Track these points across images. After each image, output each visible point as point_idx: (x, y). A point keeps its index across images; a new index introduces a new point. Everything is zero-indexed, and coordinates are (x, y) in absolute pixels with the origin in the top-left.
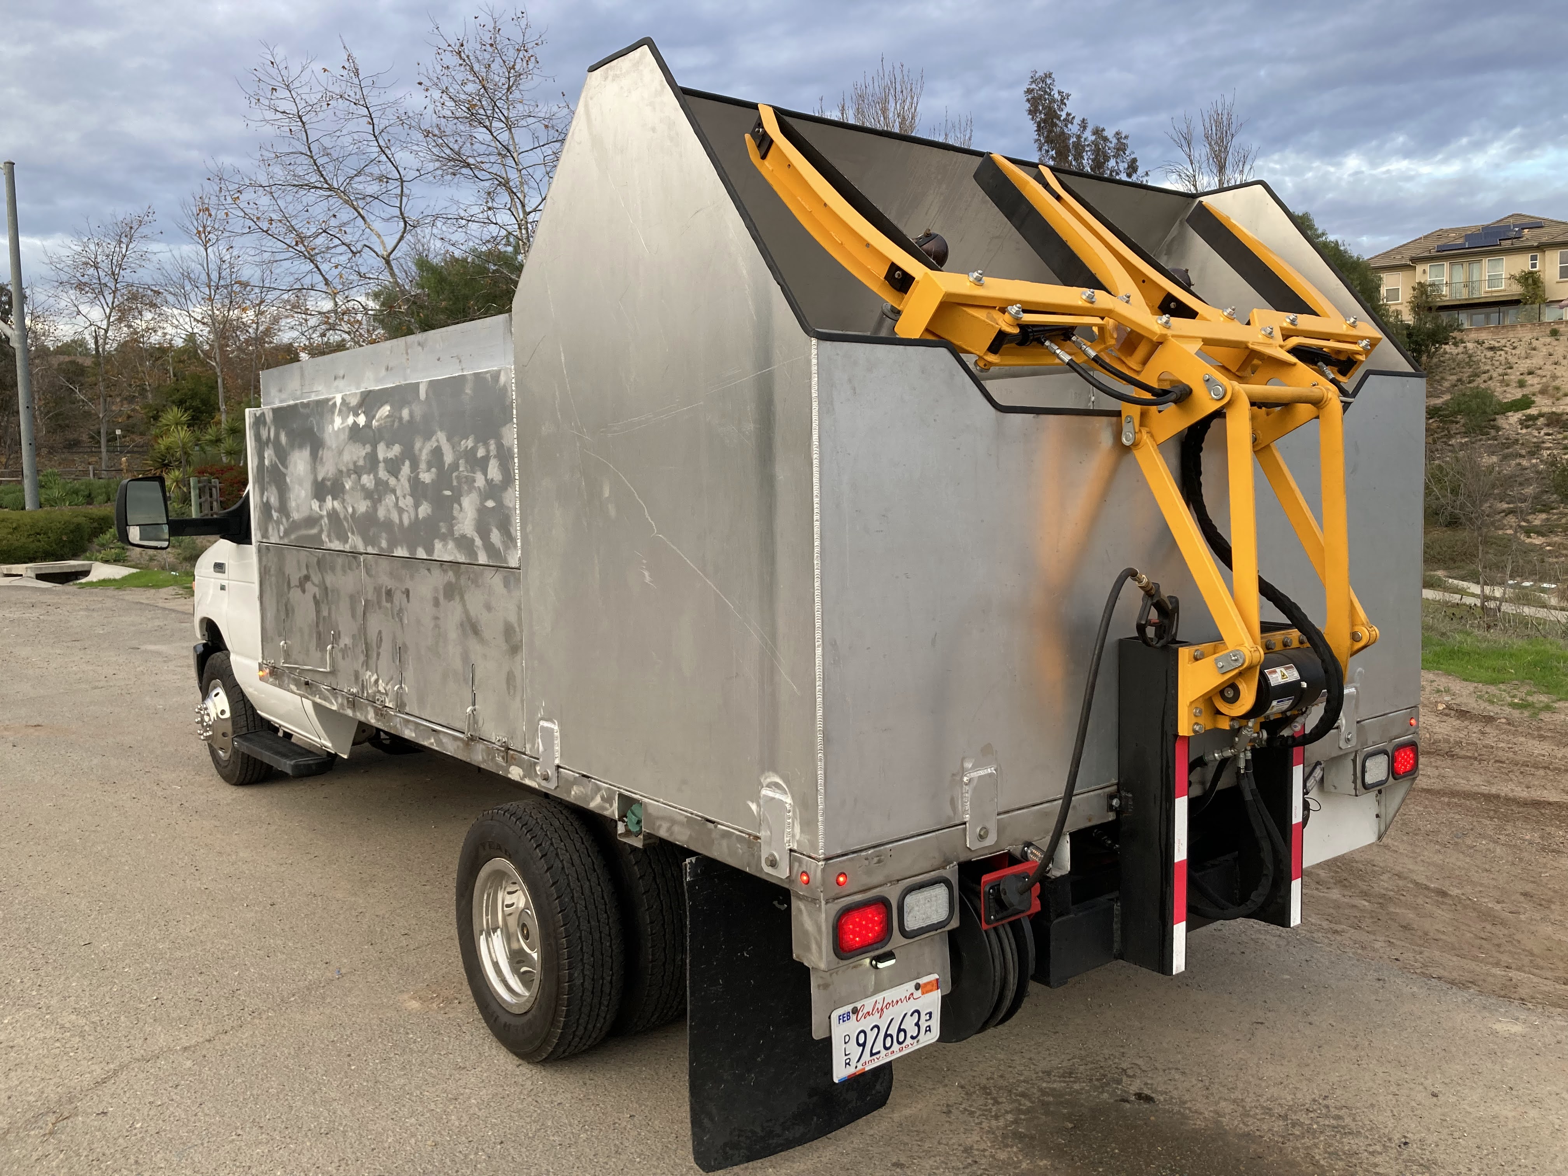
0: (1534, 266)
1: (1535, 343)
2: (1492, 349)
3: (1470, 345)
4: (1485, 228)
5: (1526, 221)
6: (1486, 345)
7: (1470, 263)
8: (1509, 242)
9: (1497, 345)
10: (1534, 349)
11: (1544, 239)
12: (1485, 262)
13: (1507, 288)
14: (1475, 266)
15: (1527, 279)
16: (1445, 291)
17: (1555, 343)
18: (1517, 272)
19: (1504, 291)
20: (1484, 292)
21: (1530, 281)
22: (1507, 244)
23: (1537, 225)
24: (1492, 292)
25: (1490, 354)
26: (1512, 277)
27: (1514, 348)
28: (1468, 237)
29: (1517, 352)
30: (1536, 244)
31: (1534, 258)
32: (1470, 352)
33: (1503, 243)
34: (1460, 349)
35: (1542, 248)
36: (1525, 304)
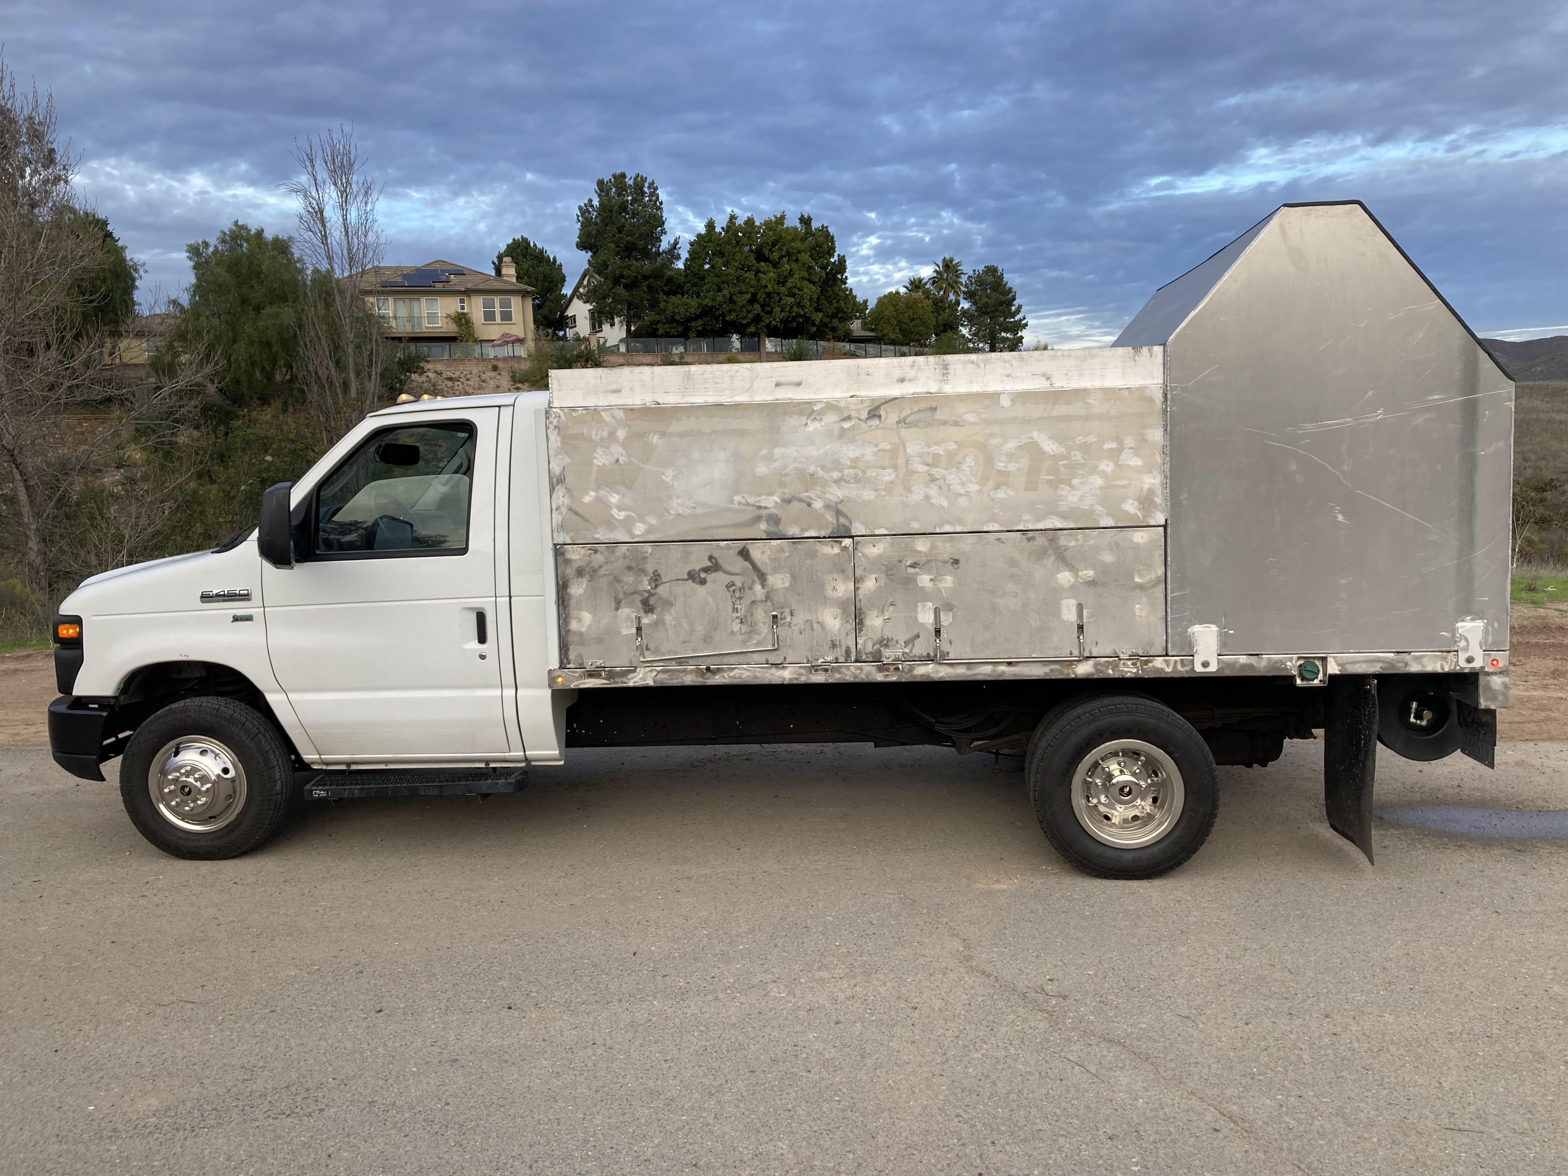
0: (463, 308)
1: (484, 376)
2: (450, 379)
3: (431, 375)
4: (418, 270)
5: (450, 267)
6: (444, 376)
7: (411, 300)
8: (441, 285)
9: (453, 376)
10: (484, 381)
11: (469, 286)
12: (423, 300)
13: (443, 326)
14: (415, 304)
15: (461, 319)
16: (393, 323)
17: (498, 377)
18: (452, 312)
19: (441, 328)
20: (426, 327)
21: (463, 321)
22: (439, 286)
23: (460, 272)
24: (433, 328)
25: (450, 384)
26: (448, 316)
27: (468, 380)
28: (405, 276)
29: (471, 383)
30: (463, 289)
31: (462, 301)
32: (433, 381)
33: (437, 285)
34: (424, 378)
35: (468, 293)
36: (461, 341)
